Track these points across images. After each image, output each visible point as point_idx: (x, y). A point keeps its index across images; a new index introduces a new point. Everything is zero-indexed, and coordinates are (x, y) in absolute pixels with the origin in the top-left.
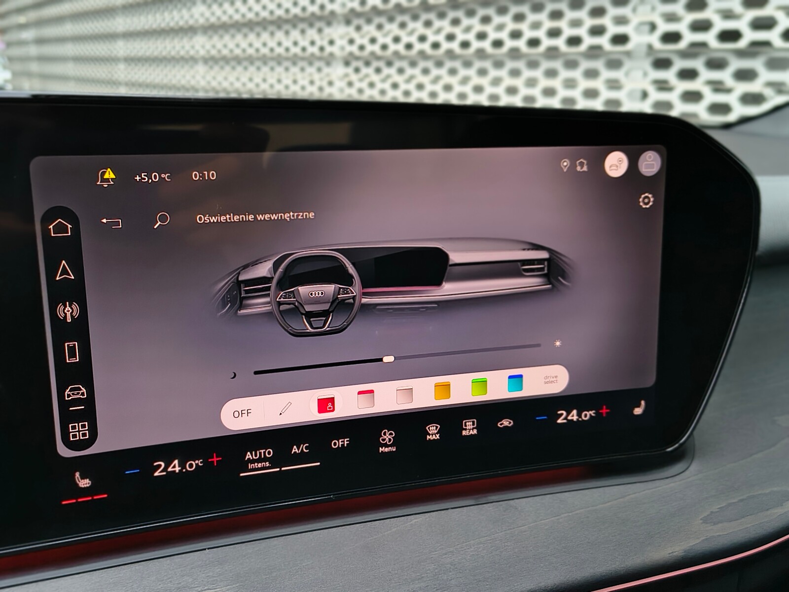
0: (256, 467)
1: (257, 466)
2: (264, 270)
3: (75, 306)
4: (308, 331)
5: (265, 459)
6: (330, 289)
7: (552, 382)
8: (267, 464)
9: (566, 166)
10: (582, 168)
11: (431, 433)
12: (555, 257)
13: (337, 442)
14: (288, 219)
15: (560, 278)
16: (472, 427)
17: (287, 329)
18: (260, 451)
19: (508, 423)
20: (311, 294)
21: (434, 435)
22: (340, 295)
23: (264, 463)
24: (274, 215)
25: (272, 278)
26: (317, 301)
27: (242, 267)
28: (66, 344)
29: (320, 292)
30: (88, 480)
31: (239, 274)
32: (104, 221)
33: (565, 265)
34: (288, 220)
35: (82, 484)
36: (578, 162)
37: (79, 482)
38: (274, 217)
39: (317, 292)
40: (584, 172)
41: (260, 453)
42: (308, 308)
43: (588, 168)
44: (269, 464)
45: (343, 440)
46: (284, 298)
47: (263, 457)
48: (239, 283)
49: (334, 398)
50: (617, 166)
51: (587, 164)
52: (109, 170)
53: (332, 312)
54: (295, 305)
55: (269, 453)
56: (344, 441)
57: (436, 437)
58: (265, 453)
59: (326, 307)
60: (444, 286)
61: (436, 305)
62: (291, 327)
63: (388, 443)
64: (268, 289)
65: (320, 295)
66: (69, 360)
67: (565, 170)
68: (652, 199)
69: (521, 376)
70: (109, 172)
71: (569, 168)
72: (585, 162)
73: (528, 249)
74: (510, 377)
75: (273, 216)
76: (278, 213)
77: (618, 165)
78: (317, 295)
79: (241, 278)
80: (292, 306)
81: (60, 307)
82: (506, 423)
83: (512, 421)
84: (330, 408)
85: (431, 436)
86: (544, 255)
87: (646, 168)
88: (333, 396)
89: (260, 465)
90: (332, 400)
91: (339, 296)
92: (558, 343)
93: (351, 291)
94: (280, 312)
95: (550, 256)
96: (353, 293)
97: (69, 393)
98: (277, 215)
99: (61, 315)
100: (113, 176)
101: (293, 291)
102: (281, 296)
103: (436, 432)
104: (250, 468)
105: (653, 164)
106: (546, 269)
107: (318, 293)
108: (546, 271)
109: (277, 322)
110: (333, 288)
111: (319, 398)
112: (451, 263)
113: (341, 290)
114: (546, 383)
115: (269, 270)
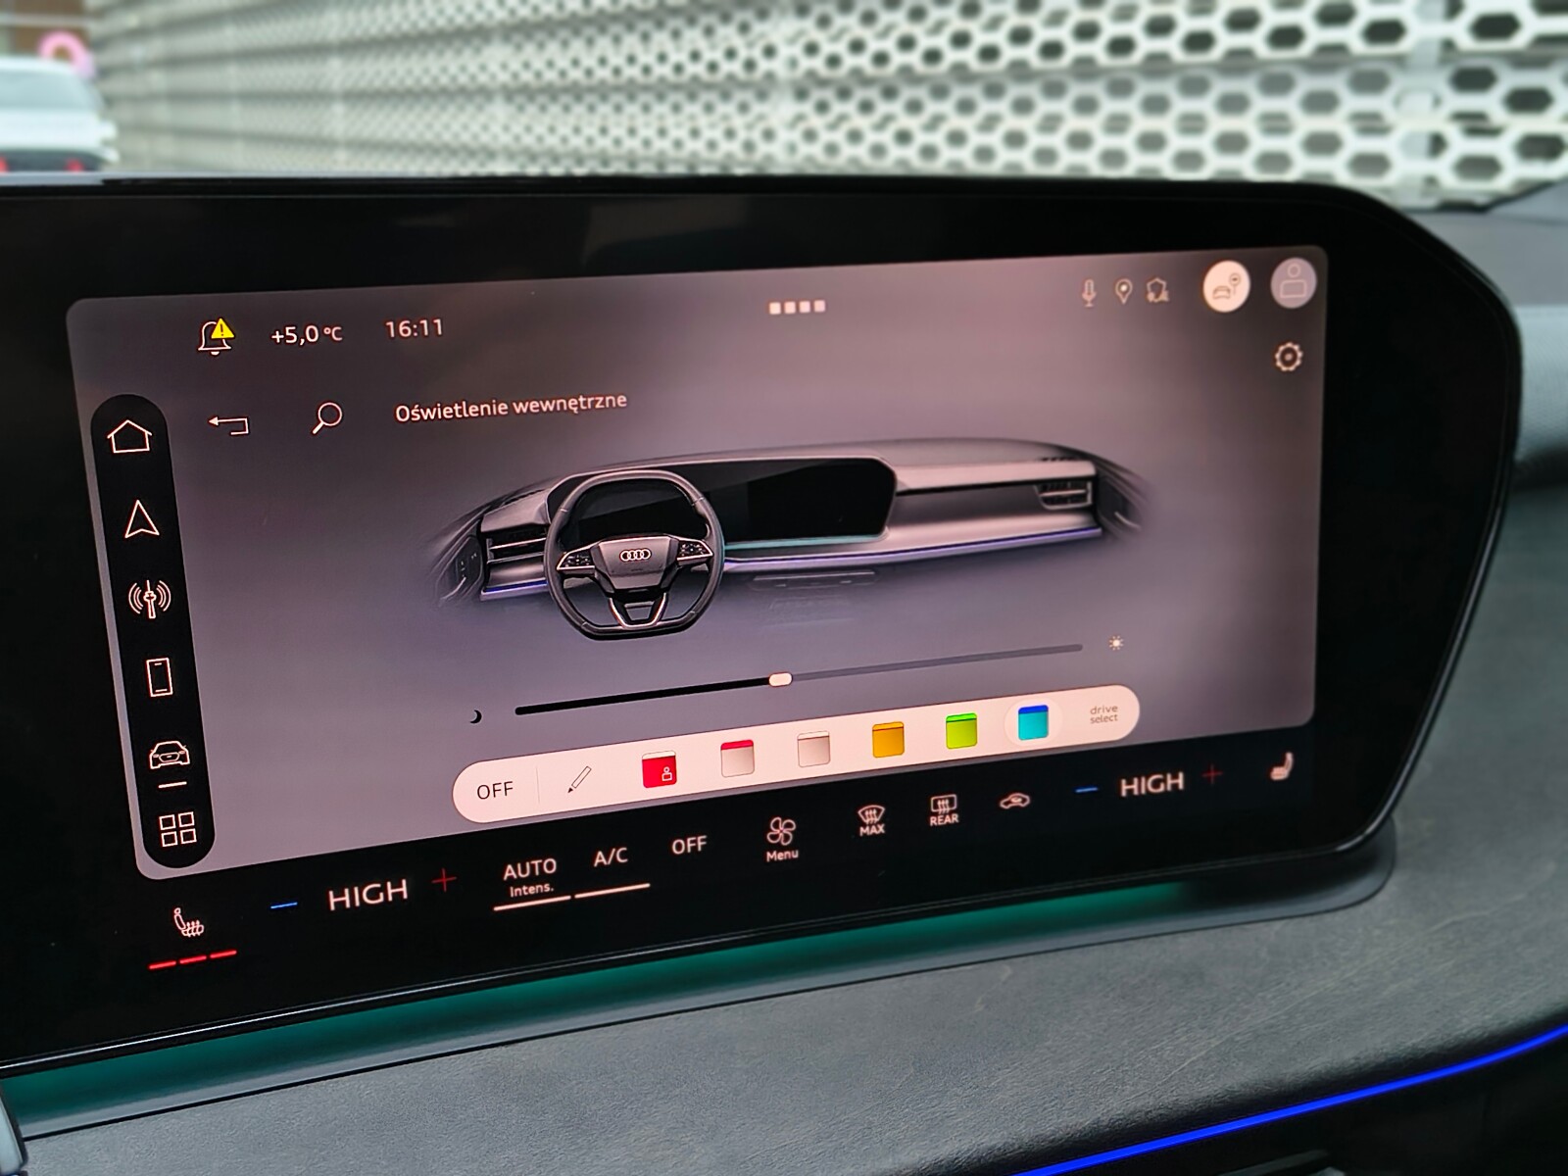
0: (526, 893)
1: (527, 891)
2: (530, 510)
3: (164, 588)
4: (620, 627)
5: (543, 878)
6: (660, 545)
7: (1106, 719)
8: (547, 888)
9: (1124, 293)
10: (1157, 296)
11: (867, 821)
12: (1107, 474)
13: (682, 842)
14: (575, 409)
15: (1117, 514)
16: (948, 809)
17: (578, 624)
18: (533, 862)
19: (1020, 800)
20: (625, 556)
21: (874, 827)
22: (681, 556)
23: (541, 886)
24: (547, 403)
25: (547, 526)
26: (637, 570)
27: (488, 505)
28: (148, 662)
29: (642, 552)
30: (198, 922)
31: (481, 518)
32: (215, 421)
33: (1128, 489)
34: (576, 412)
35: (188, 930)
36: (1149, 284)
37: (182, 926)
38: (548, 406)
39: (635, 552)
40: (1162, 302)
41: (533, 867)
42: (620, 584)
43: (1170, 295)
44: (551, 887)
45: (693, 838)
46: (570, 565)
47: (537, 873)
48: (481, 537)
49: (674, 757)
50: (1229, 291)
51: (1167, 289)
52: (221, 321)
53: (667, 590)
54: (593, 579)
55: (550, 865)
56: (695, 841)
57: (878, 829)
58: (541, 865)
59: (654, 580)
60: (887, 535)
61: (872, 573)
62: (587, 620)
63: (784, 844)
64: (540, 547)
65: (642, 557)
66: (154, 693)
67: (1124, 301)
68: (1300, 354)
69: (1044, 709)
70: (221, 326)
71: (1130, 296)
72: (1164, 283)
73: (1054, 459)
74: (1023, 711)
75: (544, 403)
76: (556, 399)
77: (1231, 288)
78: (636, 558)
79: (484, 529)
80: (587, 580)
81: (134, 591)
82: (1016, 800)
83: (1027, 797)
84: (667, 777)
85: (868, 828)
86: (1085, 469)
87: (1286, 293)
88: (672, 754)
89: (532, 890)
90: (671, 761)
91: (679, 559)
92: (1117, 643)
93: (704, 548)
94: (564, 591)
95: (1097, 471)
96: (707, 552)
97: (157, 756)
98: (554, 402)
99: (136, 606)
100: (228, 334)
101: (588, 550)
102: (564, 561)
103: (877, 820)
104: (512, 895)
105: (1302, 284)
106: (1089, 497)
107: (639, 553)
108: (1089, 501)
109: (560, 613)
110: (668, 544)
111: (645, 758)
112: (899, 488)
113: (684, 546)
114: (1093, 721)
115: (540, 510)
